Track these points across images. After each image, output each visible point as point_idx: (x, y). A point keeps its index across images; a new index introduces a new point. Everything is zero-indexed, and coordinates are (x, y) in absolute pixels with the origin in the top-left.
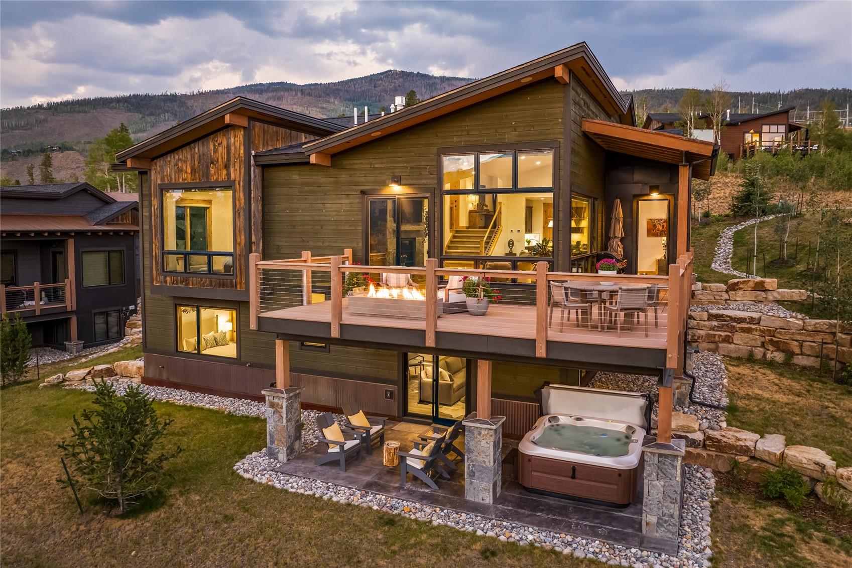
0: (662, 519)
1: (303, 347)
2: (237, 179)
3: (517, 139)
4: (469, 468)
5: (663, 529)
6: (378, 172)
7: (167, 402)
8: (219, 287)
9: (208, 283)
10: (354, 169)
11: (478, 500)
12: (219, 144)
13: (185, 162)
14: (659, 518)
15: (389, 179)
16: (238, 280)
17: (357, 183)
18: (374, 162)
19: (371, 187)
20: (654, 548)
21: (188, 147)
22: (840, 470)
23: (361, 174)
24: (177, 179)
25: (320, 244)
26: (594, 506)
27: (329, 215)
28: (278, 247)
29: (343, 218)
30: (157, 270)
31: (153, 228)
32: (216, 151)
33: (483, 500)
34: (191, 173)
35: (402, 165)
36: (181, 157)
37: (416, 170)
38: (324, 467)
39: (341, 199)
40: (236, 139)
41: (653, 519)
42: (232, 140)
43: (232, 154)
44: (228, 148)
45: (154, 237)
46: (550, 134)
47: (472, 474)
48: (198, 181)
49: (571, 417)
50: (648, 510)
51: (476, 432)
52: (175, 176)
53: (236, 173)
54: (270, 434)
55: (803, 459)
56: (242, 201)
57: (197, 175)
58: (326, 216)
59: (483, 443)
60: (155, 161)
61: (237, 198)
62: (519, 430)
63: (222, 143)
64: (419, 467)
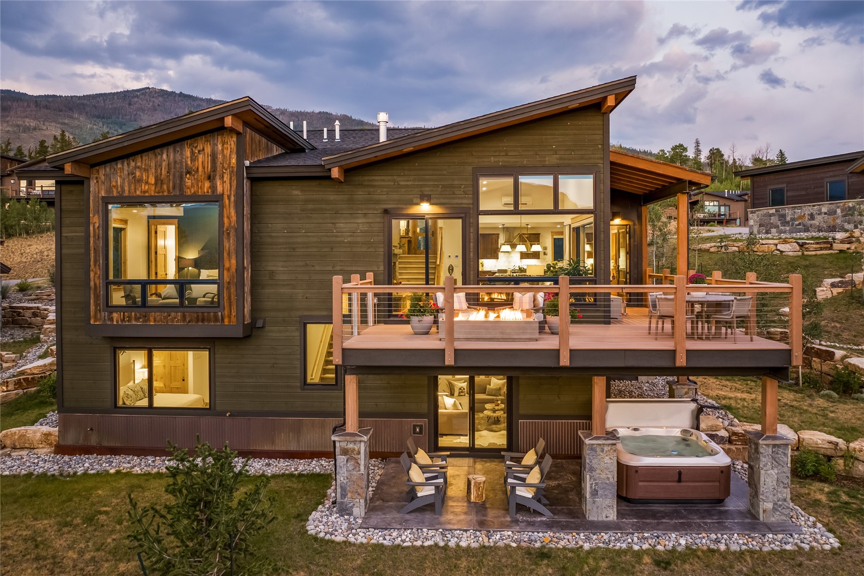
0: (777, 504)
1: (306, 387)
2: (226, 193)
3: (558, 162)
4: (591, 487)
5: (778, 513)
6: (403, 190)
7: (118, 472)
8: (197, 323)
9: (179, 318)
10: (374, 186)
11: (602, 518)
12: (199, 151)
13: (146, 170)
14: (775, 504)
15: (417, 198)
16: (226, 312)
17: (378, 202)
18: (398, 179)
19: (395, 206)
20: (783, 531)
21: (151, 154)
22: (852, 445)
23: (382, 191)
24: (133, 191)
25: (330, 268)
26: (697, 505)
27: (341, 236)
28: (273, 272)
29: (359, 239)
30: (97, 305)
31: (92, 252)
32: (194, 158)
33: (607, 517)
34: (156, 184)
35: (433, 183)
36: (139, 164)
37: (448, 189)
38: (412, 514)
39: (357, 218)
40: (225, 146)
41: (770, 506)
42: (220, 147)
43: (219, 163)
44: (214, 156)
45: (92, 263)
46: (590, 158)
47: (595, 493)
48: (165, 194)
49: (629, 428)
50: (765, 498)
51: (598, 449)
52: (130, 187)
53: (224, 186)
54: (341, 487)
55: (819, 441)
56: (234, 218)
57: (165, 187)
58: (337, 236)
59: (607, 459)
60: (97, 168)
61: (225, 215)
62: (563, 449)
63: (203, 149)
64: (530, 496)
